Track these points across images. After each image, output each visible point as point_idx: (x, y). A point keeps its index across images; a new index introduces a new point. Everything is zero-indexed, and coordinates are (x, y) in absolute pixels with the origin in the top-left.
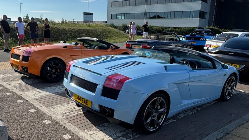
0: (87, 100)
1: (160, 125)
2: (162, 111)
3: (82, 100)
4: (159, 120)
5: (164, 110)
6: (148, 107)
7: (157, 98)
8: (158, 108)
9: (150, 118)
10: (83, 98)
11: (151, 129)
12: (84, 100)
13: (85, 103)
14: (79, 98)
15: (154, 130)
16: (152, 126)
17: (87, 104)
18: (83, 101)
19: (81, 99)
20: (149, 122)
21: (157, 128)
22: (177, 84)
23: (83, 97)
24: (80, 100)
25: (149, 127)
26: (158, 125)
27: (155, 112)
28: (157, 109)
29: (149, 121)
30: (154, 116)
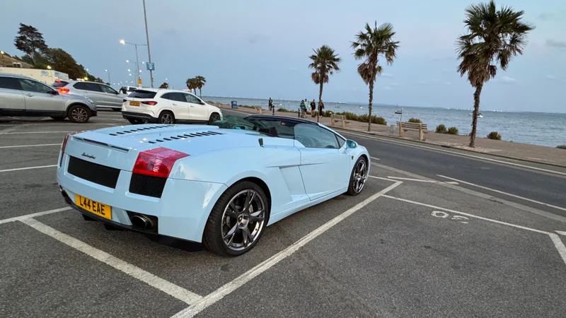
0: (102, 206)
1: (254, 239)
2: (258, 216)
3: (94, 206)
4: (252, 231)
5: (261, 214)
6: (230, 206)
7: (245, 191)
8: (250, 209)
9: (235, 227)
10: (94, 202)
11: (239, 247)
12: (96, 205)
13: (99, 210)
14: (87, 202)
15: (243, 248)
16: (240, 243)
17: (103, 212)
18: (96, 209)
19: (91, 204)
20: (232, 235)
21: (249, 245)
22: (281, 168)
23: (95, 200)
24: (90, 206)
25: (234, 244)
26: (250, 240)
27: (245, 218)
28: (247, 211)
29: (232, 232)
30: (242, 225)
